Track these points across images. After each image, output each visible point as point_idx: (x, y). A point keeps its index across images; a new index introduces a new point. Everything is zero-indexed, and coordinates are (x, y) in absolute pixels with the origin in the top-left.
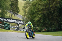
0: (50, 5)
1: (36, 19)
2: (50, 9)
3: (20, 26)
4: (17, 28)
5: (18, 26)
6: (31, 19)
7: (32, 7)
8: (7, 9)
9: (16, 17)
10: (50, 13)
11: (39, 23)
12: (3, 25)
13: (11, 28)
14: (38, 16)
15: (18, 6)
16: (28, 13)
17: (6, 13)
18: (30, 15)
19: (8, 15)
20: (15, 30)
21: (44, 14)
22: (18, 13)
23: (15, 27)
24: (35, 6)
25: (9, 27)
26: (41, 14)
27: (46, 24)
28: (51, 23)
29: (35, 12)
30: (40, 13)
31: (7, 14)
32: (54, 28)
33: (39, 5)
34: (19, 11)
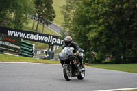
0: (123, 4)
1: (92, 35)
2: (124, 14)
3: (56, 50)
4: (50, 53)
5: (52, 49)
6: (80, 33)
7: (83, 8)
8: (27, 10)
9: (48, 29)
10: (123, 21)
11: (98, 44)
12: (19, 47)
13: (36, 52)
14: (95, 28)
15: (52, 5)
16: (75, 20)
17: (25, 20)
18: (78, 25)
19: (31, 24)
20: (45, 58)
21: (109, 25)
22: (51, 20)
23: (45, 51)
24: (90, 5)
25: (32, 52)
26: (103, 23)
27: (114, 46)
28: (124, 44)
29: (90, 18)
30: (101, 21)
31: (27, 23)
32: (131, 55)
33: (98, 3)
34: (54, 17)
